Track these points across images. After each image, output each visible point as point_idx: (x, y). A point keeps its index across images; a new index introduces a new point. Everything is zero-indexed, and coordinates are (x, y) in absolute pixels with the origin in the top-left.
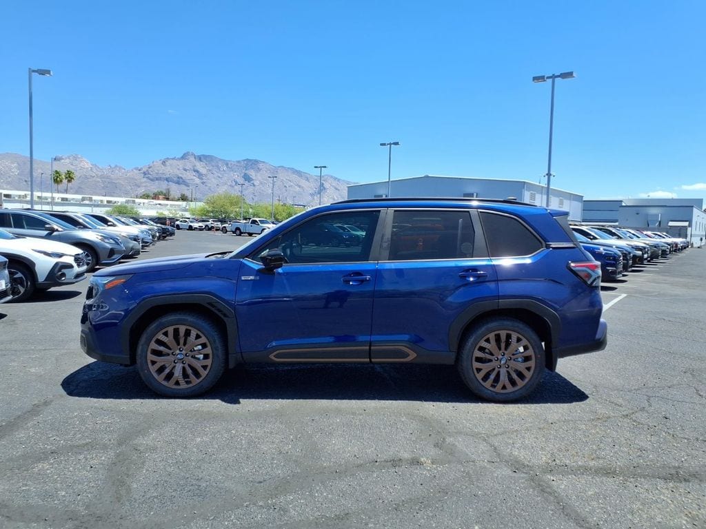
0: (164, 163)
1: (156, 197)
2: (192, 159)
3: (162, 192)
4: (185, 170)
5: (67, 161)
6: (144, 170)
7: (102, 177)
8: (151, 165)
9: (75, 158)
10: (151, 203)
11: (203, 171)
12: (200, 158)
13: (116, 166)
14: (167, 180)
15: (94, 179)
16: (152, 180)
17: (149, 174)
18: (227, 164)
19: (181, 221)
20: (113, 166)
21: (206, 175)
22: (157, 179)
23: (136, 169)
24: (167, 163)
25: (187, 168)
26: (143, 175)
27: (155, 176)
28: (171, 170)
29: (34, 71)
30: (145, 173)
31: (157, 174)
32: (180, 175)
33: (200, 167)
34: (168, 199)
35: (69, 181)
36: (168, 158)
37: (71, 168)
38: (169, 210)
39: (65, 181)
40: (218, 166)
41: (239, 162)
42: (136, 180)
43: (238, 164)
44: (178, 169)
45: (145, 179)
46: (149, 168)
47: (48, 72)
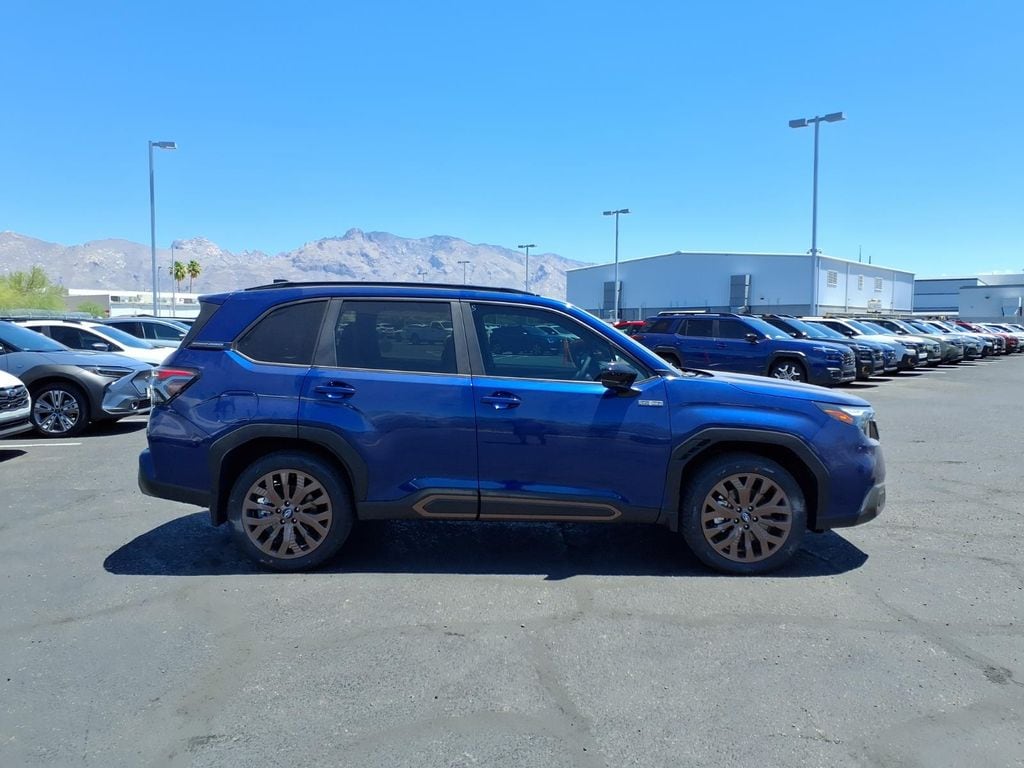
0: (320, 245)
2: (359, 239)
4: (350, 254)
5: (189, 246)
6: (294, 255)
7: (236, 267)
8: (303, 249)
9: (199, 242)
11: (374, 255)
12: (370, 237)
13: (255, 251)
14: (325, 268)
15: (226, 270)
16: (304, 270)
17: (300, 261)
18: (407, 244)
20: (250, 252)
21: (378, 261)
22: (311, 268)
23: (282, 254)
24: (324, 245)
25: (351, 251)
26: (291, 263)
27: (308, 264)
28: (330, 255)
29: (155, 144)
30: (294, 260)
31: (311, 260)
32: (343, 262)
33: (371, 249)
35: (193, 276)
36: (326, 239)
37: (195, 257)
39: (188, 276)
40: (394, 247)
41: (423, 240)
42: (282, 270)
43: (423, 244)
44: (341, 253)
45: (294, 269)
46: (300, 253)
47: (172, 144)
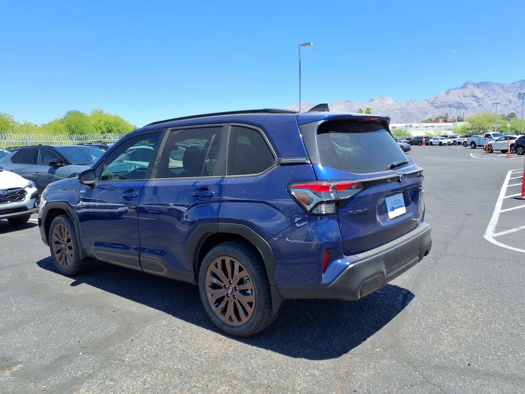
0: (447, 93)
1: (437, 121)
2: (471, 87)
3: (442, 116)
4: (465, 97)
5: (378, 100)
6: (432, 100)
7: (400, 109)
8: (437, 96)
9: (383, 98)
10: (422, 126)
11: (480, 95)
12: (478, 86)
13: (411, 100)
14: (450, 106)
15: (395, 112)
16: (437, 108)
17: (435, 103)
18: (502, 87)
19: (434, 139)
20: (409, 101)
21: (482, 99)
22: (442, 107)
23: (426, 100)
24: (450, 93)
25: (466, 95)
26: (430, 105)
27: (440, 104)
28: (454, 98)
29: (301, 45)
30: (432, 103)
31: (442, 102)
32: (461, 102)
33: (479, 93)
34: (446, 121)
36: (451, 89)
38: (435, 130)
40: (493, 90)
41: (514, 84)
42: (425, 109)
43: (513, 86)
44: (459, 97)
45: (432, 108)
46: (436, 99)
47: (309, 44)
